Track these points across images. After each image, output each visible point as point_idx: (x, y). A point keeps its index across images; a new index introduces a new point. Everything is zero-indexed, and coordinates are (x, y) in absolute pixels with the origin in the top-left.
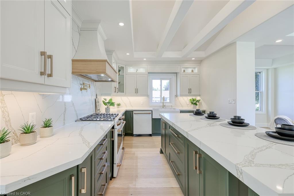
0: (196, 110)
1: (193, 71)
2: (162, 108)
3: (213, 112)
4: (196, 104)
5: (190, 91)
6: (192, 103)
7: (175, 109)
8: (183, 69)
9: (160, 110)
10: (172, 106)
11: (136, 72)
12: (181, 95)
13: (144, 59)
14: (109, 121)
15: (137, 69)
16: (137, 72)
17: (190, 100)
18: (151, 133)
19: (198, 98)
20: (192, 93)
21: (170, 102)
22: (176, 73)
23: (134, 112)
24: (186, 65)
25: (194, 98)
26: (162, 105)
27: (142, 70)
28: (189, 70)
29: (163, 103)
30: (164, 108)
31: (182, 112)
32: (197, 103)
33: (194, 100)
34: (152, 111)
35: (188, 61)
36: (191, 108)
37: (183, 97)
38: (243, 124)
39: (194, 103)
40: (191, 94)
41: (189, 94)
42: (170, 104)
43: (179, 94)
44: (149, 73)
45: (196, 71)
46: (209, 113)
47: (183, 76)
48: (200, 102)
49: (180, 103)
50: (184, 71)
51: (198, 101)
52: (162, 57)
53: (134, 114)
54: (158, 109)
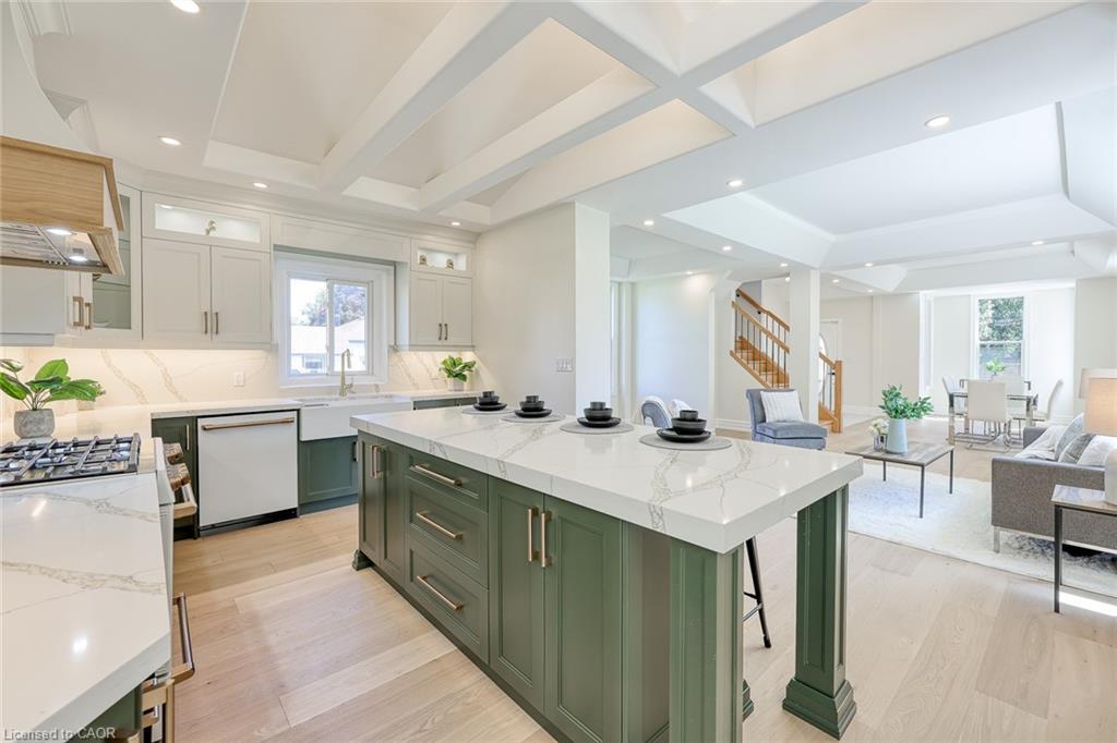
0: (482, 395)
1: (451, 264)
2: (337, 396)
3: (535, 397)
4: (460, 376)
5: (443, 331)
6: (450, 373)
7: (391, 396)
8: (420, 253)
9: (333, 404)
10: (377, 386)
11: (204, 233)
12: (414, 347)
13: (257, 185)
14: (122, 472)
15: (212, 222)
16: (212, 233)
17: (445, 362)
18: (296, 506)
19: (468, 357)
20: (452, 340)
21: (370, 371)
22: (394, 264)
23: (201, 422)
24: (430, 240)
25: (455, 355)
26: (339, 384)
27: (235, 229)
28: (440, 261)
29: (343, 379)
30: (349, 395)
31: (419, 405)
32: (466, 373)
33: (454, 364)
34: (298, 410)
35: (440, 227)
36: (447, 389)
37: (421, 353)
38: (610, 421)
39: (456, 372)
40: (446, 343)
41: (439, 343)
42: (370, 381)
43: (404, 339)
44: (277, 248)
45: (461, 264)
46: (525, 400)
47: (420, 279)
48: (473, 369)
49: (409, 376)
50: (423, 260)
51: (468, 366)
52: (345, 193)
53: (205, 429)
54: (323, 399)
